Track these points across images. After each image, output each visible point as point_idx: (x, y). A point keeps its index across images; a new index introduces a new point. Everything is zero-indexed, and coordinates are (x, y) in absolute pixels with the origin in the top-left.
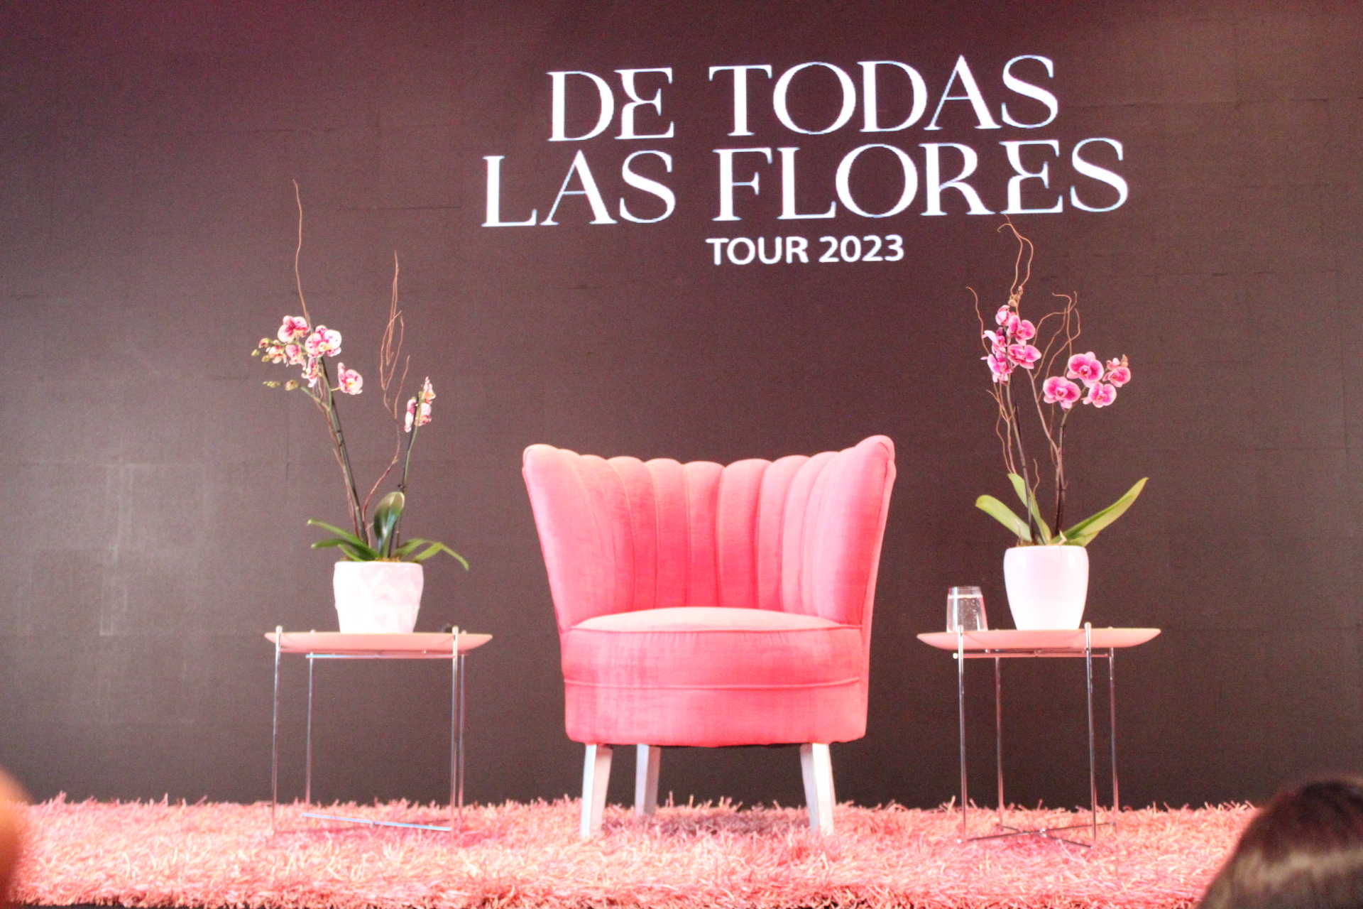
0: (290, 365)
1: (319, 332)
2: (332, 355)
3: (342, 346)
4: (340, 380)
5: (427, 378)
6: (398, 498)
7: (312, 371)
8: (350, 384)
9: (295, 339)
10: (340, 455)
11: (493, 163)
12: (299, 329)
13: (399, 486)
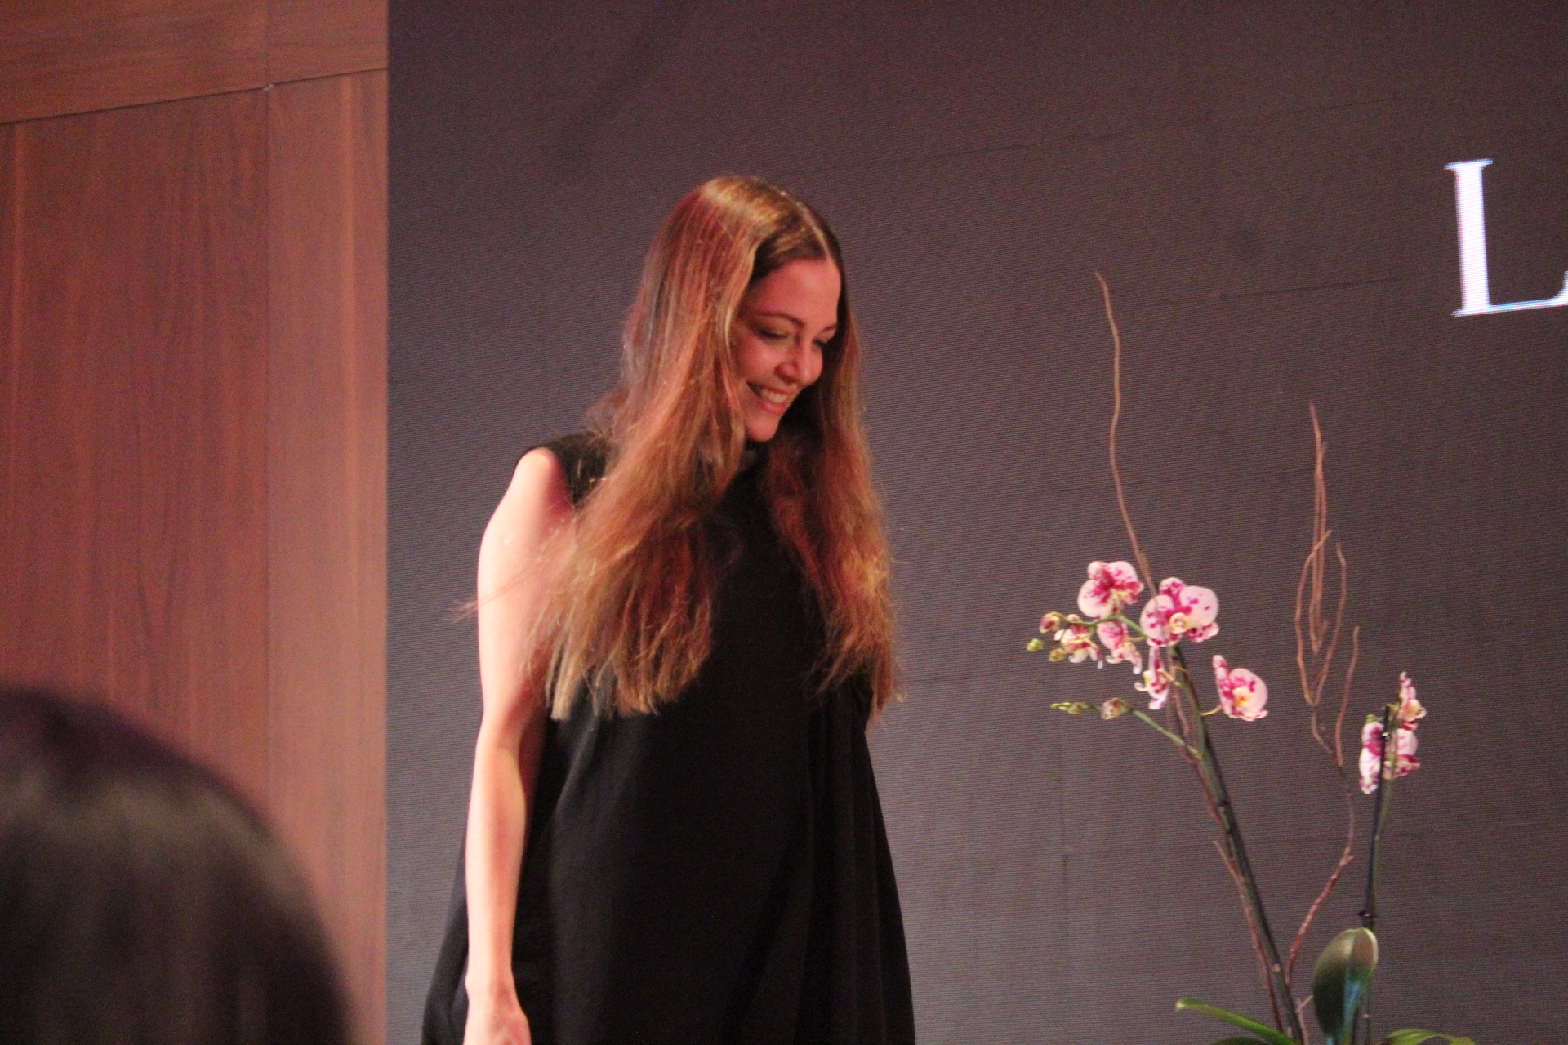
0: (1107, 665)
1: (1168, 592)
2: (1199, 640)
3: (1219, 620)
4: (1220, 691)
5: (1403, 675)
6: (1362, 945)
7: (1158, 674)
8: (1242, 699)
9: (1115, 610)
10: (1231, 855)
11: (1469, 177)
12: (1121, 587)
13: (1362, 914)
